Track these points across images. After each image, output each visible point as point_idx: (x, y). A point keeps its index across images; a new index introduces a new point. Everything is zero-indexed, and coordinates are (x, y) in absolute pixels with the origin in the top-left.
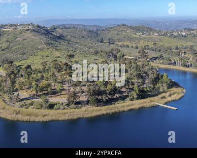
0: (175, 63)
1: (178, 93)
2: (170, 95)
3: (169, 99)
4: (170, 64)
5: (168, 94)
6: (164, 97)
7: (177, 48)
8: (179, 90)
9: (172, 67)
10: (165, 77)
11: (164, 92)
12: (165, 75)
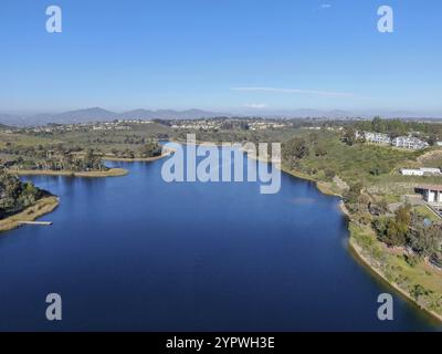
0: (41, 167)
1: (51, 204)
2: (40, 208)
3: (40, 213)
4: (34, 169)
5: (37, 207)
6: (32, 212)
7: (41, 148)
8: (51, 199)
9: (37, 172)
10: (30, 186)
11: (31, 205)
12: (29, 183)
